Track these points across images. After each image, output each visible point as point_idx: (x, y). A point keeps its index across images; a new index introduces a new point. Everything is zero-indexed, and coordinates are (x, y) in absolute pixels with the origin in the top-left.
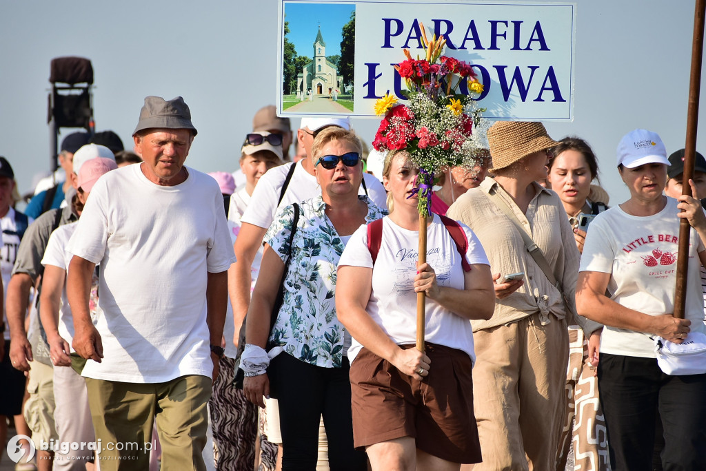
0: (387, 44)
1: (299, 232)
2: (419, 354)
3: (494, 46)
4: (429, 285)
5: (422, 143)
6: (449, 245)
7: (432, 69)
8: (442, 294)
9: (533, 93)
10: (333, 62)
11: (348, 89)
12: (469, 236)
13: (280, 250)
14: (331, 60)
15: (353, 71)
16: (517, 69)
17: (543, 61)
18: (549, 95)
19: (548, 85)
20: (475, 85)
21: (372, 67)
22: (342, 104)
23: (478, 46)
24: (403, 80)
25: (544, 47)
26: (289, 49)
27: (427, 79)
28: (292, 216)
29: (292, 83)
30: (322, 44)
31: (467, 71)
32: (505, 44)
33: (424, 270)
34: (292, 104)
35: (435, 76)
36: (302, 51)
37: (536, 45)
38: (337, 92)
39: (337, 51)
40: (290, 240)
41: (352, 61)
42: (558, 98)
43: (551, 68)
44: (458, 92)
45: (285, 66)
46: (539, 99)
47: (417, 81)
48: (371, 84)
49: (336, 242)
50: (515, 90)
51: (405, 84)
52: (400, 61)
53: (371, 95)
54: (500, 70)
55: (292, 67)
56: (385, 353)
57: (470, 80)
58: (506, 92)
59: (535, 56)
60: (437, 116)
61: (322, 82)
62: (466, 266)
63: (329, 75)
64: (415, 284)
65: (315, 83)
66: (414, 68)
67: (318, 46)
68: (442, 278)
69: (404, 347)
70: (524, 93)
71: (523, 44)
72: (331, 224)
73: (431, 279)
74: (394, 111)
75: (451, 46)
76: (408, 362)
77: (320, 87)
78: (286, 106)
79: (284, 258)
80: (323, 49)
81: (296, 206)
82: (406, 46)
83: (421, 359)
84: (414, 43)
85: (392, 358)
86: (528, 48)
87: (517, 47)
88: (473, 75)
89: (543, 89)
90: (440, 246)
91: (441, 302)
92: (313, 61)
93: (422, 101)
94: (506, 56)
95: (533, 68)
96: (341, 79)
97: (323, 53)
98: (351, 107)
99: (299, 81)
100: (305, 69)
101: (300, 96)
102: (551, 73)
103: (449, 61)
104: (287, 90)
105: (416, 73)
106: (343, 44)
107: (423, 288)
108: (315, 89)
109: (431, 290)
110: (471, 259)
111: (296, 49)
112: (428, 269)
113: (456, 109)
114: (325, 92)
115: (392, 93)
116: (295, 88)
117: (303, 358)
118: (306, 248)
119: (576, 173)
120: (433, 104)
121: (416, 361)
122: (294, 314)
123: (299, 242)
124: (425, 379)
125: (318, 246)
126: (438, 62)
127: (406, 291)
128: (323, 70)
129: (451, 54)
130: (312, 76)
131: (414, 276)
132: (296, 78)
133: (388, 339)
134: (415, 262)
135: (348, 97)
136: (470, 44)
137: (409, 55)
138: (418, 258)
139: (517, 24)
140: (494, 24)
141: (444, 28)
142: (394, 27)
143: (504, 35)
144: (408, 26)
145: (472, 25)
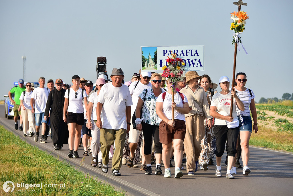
0: (164, 56)
1: (147, 95)
2: (173, 121)
3: (187, 55)
4: (174, 106)
5: (172, 76)
6: (180, 98)
7: (173, 60)
8: (178, 109)
9: (195, 65)
10: (153, 60)
11: (156, 65)
12: (184, 96)
13: (143, 99)
14: (152, 59)
15: (157, 61)
16: (192, 60)
17: (198, 58)
18: (199, 65)
20: (183, 64)
21: (161, 60)
23: (184, 55)
24: (168, 63)
25: (198, 55)
26: (143, 57)
27: (172, 62)
28: (145, 91)
29: (144, 64)
30: (150, 56)
31: (181, 61)
32: (189, 55)
33: (173, 103)
35: (174, 62)
36: (146, 57)
37: (196, 55)
38: (154, 66)
39: (154, 57)
40: (145, 97)
42: (201, 66)
43: (199, 59)
44: (180, 65)
45: (142, 61)
46: (197, 66)
47: (170, 63)
48: (161, 64)
49: (155, 98)
50: (192, 65)
51: (168, 64)
52: (167, 59)
53: (161, 66)
54: (188, 60)
55: (144, 61)
56: (166, 121)
57: (182, 62)
58: (190, 65)
59: (196, 57)
60: (175, 70)
61: (150, 64)
62: (183, 103)
63: (152, 62)
64: (172, 106)
65: (149, 64)
66: (170, 60)
67: (149, 56)
68: (178, 105)
69: (170, 120)
71: (193, 54)
72: (154, 94)
73: (175, 105)
74: (166, 69)
75: (178, 55)
76: (171, 123)
78: (143, 69)
79: (143, 100)
81: (146, 89)
82: (168, 56)
83: (173, 122)
84: (170, 55)
85: (167, 122)
86: (194, 55)
88: (183, 61)
89: (198, 64)
90: (178, 98)
91: (177, 110)
92: (148, 59)
93: (171, 67)
94: (189, 57)
95: (196, 60)
96: (154, 63)
97: (150, 58)
98: (157, 69)
99: (146, 64)
100: (147, 61)
101: (146, 67)
102: (199, 60)
103: (177, 59)
104: (143, 66)
105: (170, 61)
106: (155, 56)
107: (173, 107)
108: (149, 65)
109: (175, 107)
110: (185, 101)
112: (174, 103)
113: (179, 68)
114: (151, 66)
115: (166, 66)
116: (145, 65)
117: (147, 122)
118: (148, 99)
119: (206, 82)
120: (174, 68)
121: (172, 123)
122: (145, 113)
123: (147, 97)
124: (174, 127)
125: (151, 98)
126: (175, 59)
127: (170, 108)
129: (178, 57)
130: (148, 63)
131: (172, 104)
132: (145, 63)
133: (167, 118)
134: (172, 102)
135: (156, 67)
136: (182, 55)
137: (169, 58)
138: (172, 101)
139: (192, 50)
140: (187, 50)
141: (176, 52)
142: (165, 52)
143: (189, 53)
144: (168, 52)
145: (182, 51)
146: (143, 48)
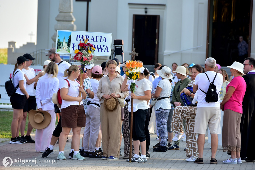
0: (77, 40)
3: (97, 41)
11: (69, 48)
14: (66, 42)
15: (70, 45)
16: (101, 46)
17: (106, 44)
18: (106, 51)
19: (106, 49)
21: (74, 44)
22: (68, 51)
23: (94, 41)
24: (80, 47)
25: (106, 42)
26: (59, 40)
30: (65, 39)
31: (91, 46)
32: (99, 41)
34: (59, 51)
36: (61, 41)
37: (104, 41)
38: (67, 49)
39: (68, 41)
41: (70, 43)
42: (108, 51)
45: (58, 43)
46: (104, 52)
48: (73, 48)
50: (100, 50)
52: (79, 43)
53: (73, 50)
54: (98, 46)
55: (59, 44)
58: (98, 50)
59: (104, 43)
61: (64, 47)
63: (66, 45)
65: (63, 47)
67: (64, 40)
70: (102, 50)
71: (102, 41)
74: (78, 53)
75: (89, 41)
77: (64, 48)
78: (57, 51)
80: (65, 40)
82: (80, 40)
84: (82, 40)
87: (101, 41)
88: (93, 46)
92: (63, 43)
94: (99, 43)
95: (104, 46)
96: (68, 46)
98: (69, 52)
99: (60, 46)
100: (61, 44)
101: (60, 49)
102: (107, 47)
103: (88, 44)
104: (58, 48)
106: (69, 40)
108: (63, 48)
111: (60, 40)
114: (65, 49)
115: (77, 49)
116: (59, 48)
128: (65, 44)
130: (62, 46)
132: (59, 46)
135: (69, 50)
136: (92, 40)
137: (81, 42)
139: (101, 37)
140: (97, 37)
141: (88, 37)
142: (78, 37)
143: (99, 39)
144: (81, 36)
145: (93, 37)
146: (59, 32)
